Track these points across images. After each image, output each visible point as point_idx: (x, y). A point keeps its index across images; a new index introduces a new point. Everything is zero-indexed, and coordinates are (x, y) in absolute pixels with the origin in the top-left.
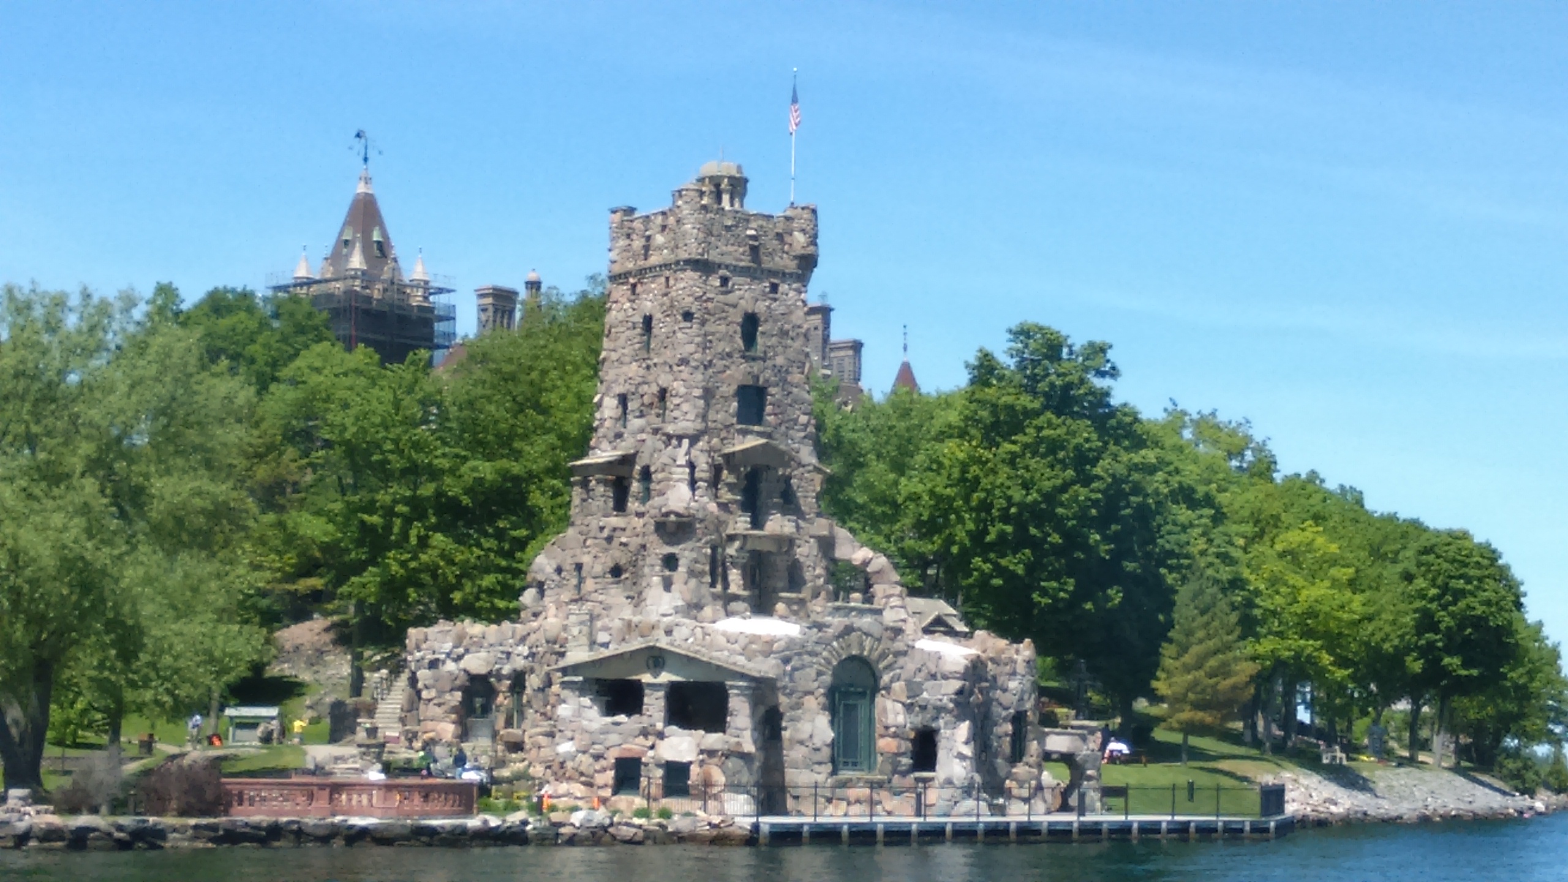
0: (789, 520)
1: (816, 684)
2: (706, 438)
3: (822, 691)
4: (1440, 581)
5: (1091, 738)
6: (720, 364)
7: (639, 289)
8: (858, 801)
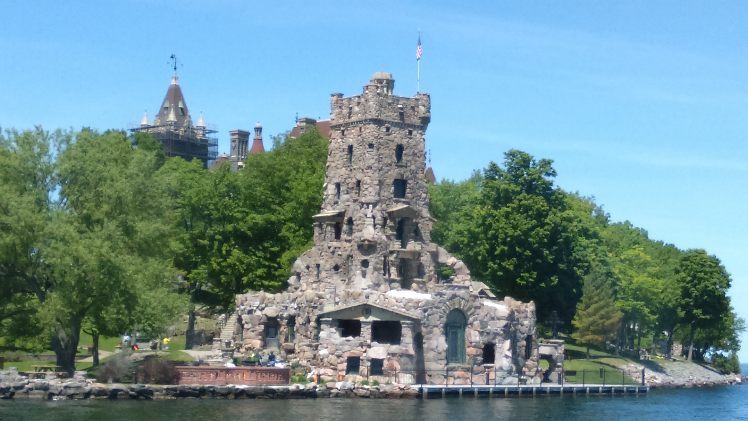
0: (418, 244)
1: (439, 322)
2: (380, 204)
3: (442, 325)
4: (692, 273)
5: (559, 347)
6: (386, 169)
7: (346, 132)
8: (458, 377)
